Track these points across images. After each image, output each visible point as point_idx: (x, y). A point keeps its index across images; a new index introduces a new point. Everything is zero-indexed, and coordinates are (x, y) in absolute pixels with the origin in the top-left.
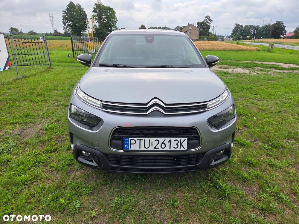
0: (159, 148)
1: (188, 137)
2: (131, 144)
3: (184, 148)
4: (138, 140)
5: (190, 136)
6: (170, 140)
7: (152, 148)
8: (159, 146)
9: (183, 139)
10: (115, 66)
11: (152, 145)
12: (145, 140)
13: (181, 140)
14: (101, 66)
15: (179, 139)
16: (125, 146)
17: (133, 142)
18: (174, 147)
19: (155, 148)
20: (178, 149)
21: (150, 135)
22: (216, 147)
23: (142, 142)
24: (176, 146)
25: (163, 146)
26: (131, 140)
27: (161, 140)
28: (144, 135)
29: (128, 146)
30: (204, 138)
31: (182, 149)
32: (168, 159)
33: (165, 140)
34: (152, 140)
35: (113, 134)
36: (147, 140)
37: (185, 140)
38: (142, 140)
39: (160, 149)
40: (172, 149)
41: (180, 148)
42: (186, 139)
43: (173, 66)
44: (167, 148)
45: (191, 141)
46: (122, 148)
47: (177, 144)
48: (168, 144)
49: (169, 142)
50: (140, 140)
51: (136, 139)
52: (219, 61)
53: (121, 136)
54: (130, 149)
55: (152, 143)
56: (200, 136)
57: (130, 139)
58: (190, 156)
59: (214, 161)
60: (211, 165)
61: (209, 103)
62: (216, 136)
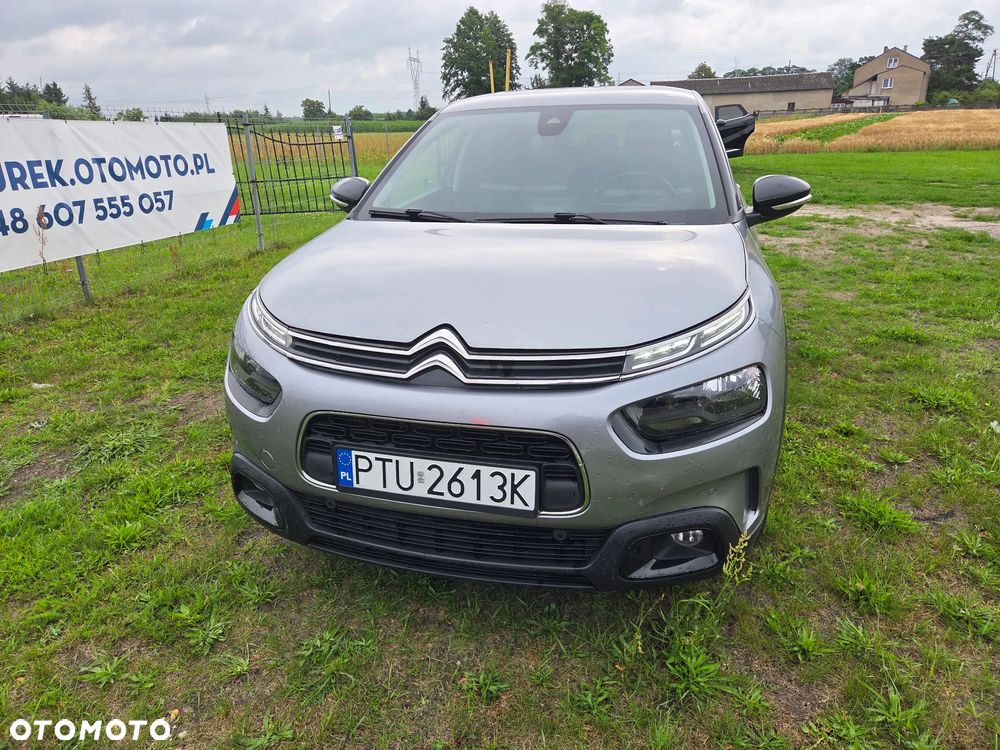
0: (442, 494)
1: (539, 466)
2: (358, 470)
3: (526, 505)
4: (377, 459)
5: (545, 464)
6: (478, 472)
7: (420, 490)
8: (442, 487)
9: (520, 474)
10: (413, 216)
11: (421, 481)
12: (397, 462)
13: (513, 475)
14: (376, 215)
15: (507, 472)
16: (343, 474)
17: (363, 464)
18: (492, 498)
19: (430, 491)
20: (506, 504)
21: (416, 448)
22: (654, 517)
23: (391, 467)
24: (499, 495)
25: (456, 488)
26: (357, 457)
27: (450, 468)
28: (397, 446)
29: (351, 476)
30: (597, 477)
31: (518, 505)
32: (481, 536)
33: (461, 469)
34: (422, 464)
35: (308, 432)
36: (405, 462)
37: (527, 476)
38: (391, 461)
39: (448, 497)
40: (486, 501)
41: (512, 503)
42: (532, 474)
43: (597, 218)
44: (469, 498)
45: (551, 484)
46: (333, 478)
47: (501, 488)
48: (471, 486)
49: (473, 477)
50: (384, 461)
51: (372, 456)
52: (809, 196)
53: (329, 440)
54: (355, 485)
55: (421, 474)
56: (583, 469)
57: (354, 453)
58: (556, 533)
59: (653, 568)
60: (632, 576)
61: (629, 353)
62: (649, 477)
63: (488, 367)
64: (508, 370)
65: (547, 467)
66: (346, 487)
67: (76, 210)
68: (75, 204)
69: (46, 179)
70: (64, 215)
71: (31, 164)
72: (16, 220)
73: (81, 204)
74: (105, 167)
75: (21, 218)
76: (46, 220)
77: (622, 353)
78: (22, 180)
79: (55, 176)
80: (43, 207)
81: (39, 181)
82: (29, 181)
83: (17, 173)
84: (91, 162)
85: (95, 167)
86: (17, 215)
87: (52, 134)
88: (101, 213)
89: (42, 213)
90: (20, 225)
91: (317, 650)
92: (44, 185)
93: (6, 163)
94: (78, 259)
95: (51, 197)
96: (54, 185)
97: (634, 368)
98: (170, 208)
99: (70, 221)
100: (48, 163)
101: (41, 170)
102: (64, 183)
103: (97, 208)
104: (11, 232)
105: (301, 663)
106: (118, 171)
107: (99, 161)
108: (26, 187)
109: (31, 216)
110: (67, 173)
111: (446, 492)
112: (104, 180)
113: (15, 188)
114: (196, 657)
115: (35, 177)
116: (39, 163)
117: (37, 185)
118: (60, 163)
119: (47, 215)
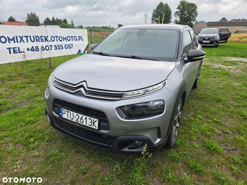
1: (99, 118)
2: (63, 113)
3: (96, 128)
4: (66, 111)
5: (101, 118)
6: (86, 118)
7: (75, 120)
8: (79, 120)
9: (95, 120)
11: (75, 118)
13: (93, 120)
14: (94, 53)
15: (92, 119)
16: (60, 114)
17: (64, 112)
19: (77, 121)
20: (92, 127)
21: (74, 110)
22: (127, 136)
23: (69, 114)
24: (90, 124)
25: (82, 121)
26: (63, 110)
27: (81, 116)
28: (71, 109)
29: (62, 114)
30: (112, 123)
31: (94, 127)
32: (88, 133)
33: (83, 116)
34: (75, 114)
35: (54, 103)
36: (72, 113)
37: (96, 121)
38: (69, 112)
39: (80, 123)
40: (88, 125)
42: (97, 120)
43: (141, 58)
44: (84, 124)
45: (102, 123)
46: (59, 114)
47: (91, 122)
48: (85, 121)
49: (85, 119)
50: (68, 112)
51: (65, 110)
52: (205, 56)
53: (58, 105)
54: (62, 117)
55: (75, 116)
56: (109, 121)
57: (62, 109)
58: (104, 136)
59: (128, 149)
60: (122, 150)
61: (124, 93)
62: (125, 125)
63: (92, 92)
64: (96, 94)
65: (101, 119)
66: (60, 116)
67: (50, 47)
68: (50, 46)
69: (44, 40)
70: (47, 48)
71: (41, 37)
72: (36, 48)
73: (51, 46)
74: (58, 38)
75: (38, 48)
76: (43, 49)
77: (122, 93)
78: (39, 40)
79: (46, 39)
80: (43, 46)
81: (42, 40)
82: (40, 40)
83: (38, 38)
84: (55, 37)
85: (55, 38)
86: (37, 47)
87: (46, 30)
88: (56, 48)
89: (42, 47)
90: (37, 50)
91: (53, 154)
92: (44, 41)
93: (35, 36)
94: (50, 58)
95: (45, 44)
96: (46, 41)
97: (125, 97)
98: (72, 48)
99: (48, 50)
100: (45, 37)
101: (43, 38)
102: (48, 41)
103: (55, 47)
104: (35, 51)
105: (48, 156)
106: (61, 39)
107: (57, 37)
108: (39, 41)
109: (40, 48)
110: (49, 39)
111: (80, 121)
112: (57, 41)
113: (37, 42)
114: (29, 150)
115: (42, 39)
116: (43, 36)
117: (42, 41)
118: (47, 37)
119: (44, 48)
